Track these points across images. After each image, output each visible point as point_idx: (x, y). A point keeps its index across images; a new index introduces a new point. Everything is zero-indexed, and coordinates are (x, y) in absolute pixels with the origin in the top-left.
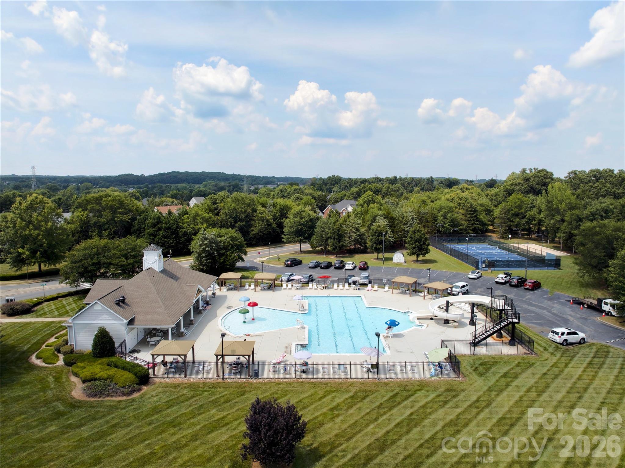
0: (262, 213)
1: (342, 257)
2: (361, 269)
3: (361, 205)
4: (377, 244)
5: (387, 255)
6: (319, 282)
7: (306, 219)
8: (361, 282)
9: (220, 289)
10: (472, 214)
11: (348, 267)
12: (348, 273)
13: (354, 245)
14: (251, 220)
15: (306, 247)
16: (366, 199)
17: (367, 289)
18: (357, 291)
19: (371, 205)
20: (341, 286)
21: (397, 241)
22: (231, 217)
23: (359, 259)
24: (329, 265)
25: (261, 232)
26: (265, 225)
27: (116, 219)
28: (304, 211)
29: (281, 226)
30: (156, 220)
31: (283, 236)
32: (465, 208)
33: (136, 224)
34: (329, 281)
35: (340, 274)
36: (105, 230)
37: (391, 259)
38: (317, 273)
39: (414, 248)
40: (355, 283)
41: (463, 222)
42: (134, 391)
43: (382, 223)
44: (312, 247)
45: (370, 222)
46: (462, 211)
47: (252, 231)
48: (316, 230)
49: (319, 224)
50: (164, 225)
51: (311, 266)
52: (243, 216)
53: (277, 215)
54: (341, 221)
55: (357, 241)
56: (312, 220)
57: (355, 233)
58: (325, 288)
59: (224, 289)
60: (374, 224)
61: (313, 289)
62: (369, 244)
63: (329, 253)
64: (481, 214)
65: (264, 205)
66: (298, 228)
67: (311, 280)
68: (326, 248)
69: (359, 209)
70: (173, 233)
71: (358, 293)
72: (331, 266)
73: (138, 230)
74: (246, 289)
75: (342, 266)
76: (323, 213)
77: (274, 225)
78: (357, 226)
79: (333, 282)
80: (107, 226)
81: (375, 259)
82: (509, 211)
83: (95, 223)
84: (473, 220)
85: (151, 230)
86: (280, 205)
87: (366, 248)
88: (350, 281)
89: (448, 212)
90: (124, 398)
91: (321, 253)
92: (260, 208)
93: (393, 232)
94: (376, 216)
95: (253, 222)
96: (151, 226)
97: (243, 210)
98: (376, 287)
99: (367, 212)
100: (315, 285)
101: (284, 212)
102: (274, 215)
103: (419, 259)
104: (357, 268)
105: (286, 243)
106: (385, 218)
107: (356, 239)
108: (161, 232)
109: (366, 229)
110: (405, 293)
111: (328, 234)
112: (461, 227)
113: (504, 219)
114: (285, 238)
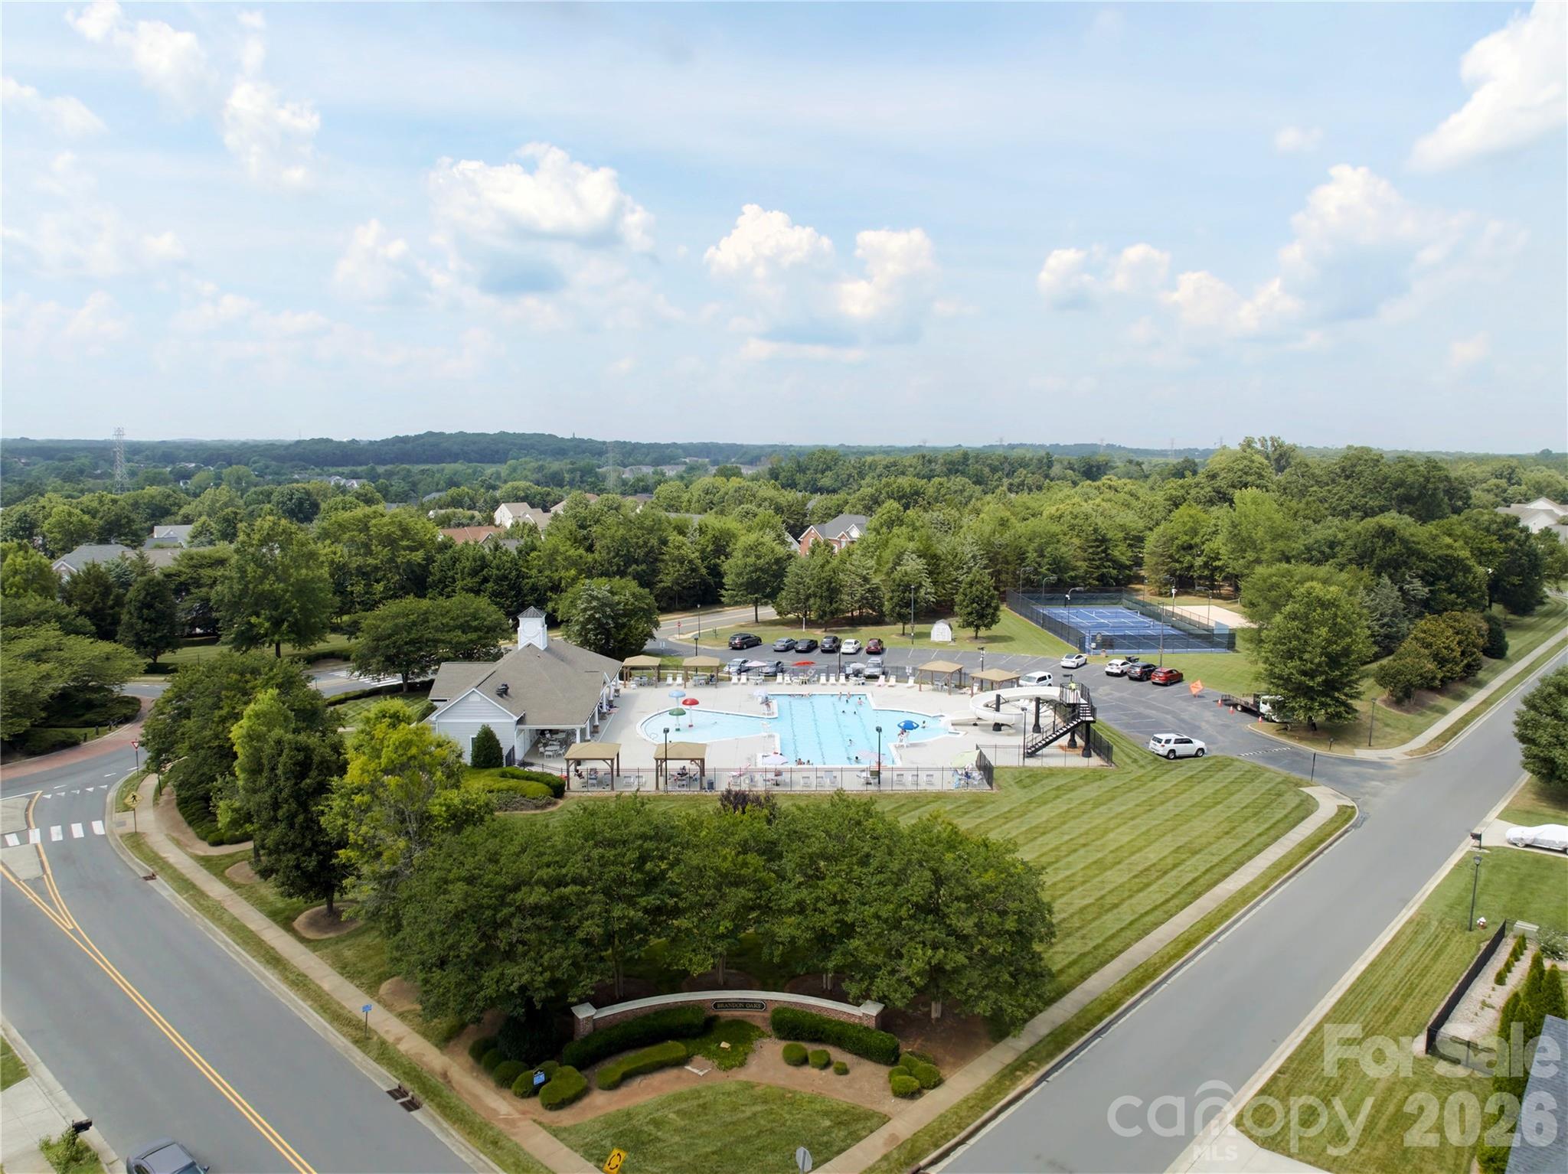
0: (679, 548)
1: (837, 632)
2: (870, 653)
3: (875, 530)
4: (901, 607)
5: (920, 628)
6: (794, 673)
7: (767, 560)
8: (868, 672)
9: (625, 685)
10: (1098, 547)
11: (844, 648)
12: (844, 658)
13: (860, 608)
14: (656, 560)
15: (768, 612)
16: (884, 517)
17: (877, 683)
18: (861, 687)
19: (896, 530)
20: (832, 679)
21: (944, 601)
22: (617, 554)
23: (868, 634)
24: (812, 646)
25: (678, 584)
26: (686, 571)
27: (399, 560)
28: (763, 544)
29: (716, 572)
30: (479, 563)
31: (723, 592)
32: (1083, 535)
33: (435, 568)
34: (811, 671)
35: (832, 660)
36: (378, 581)
37: (928, 635)
38: (789, 659)
39: (970, 614)
40: (857, 673)
41: (1079, 564)
42: (549, 804)
43: (913, 565)
44: (779, 613)
45: (890, 565)
46: (1076, 541)
47: (661, 582)
48: (786, 580)
49: (792, 568)
50: (495, 572)
51: (779, 646)
52: (640, 553)
53: (709, 549)
54: (835, 563)
55: (864, 602)
56: (778, 561)
57: (861, 586)
58: (804, 683)
59: (632, 684)
60: (898, 568)
61: (783, 684)
62: (887, 606)
63: (811, 624)
64: (1116, 546)
65: (681, 531)
66: (751, 577)
67: (779, 669)
68: (805, 615)
69: (871, 537)
70: (511, 588)
71: (861, 690)
72: (816, 647)
73: (440, 581)
74: (669, 685)
75: (834, 649)
76: (799, 542)
77: (704, 571)
78: (865, 572)
79: (819, 672)
80: (380, 574)
81: (898, 635)
82: (1173, 539)
83: (359, 568)
84: (1100, 559)
85: (469, 582)
86: (714, 529)
87: (882, 614)
88: (849, 670)
89: (1048, 543)
90: (538, 812)
91: (796, 623)
92: (674, 538)
93: (935, 583)
94: (903, 553)
95: (661, 565)
96: (469, 574)
97: (641, 542)
98: (893, 680)
99: (886, 544)
100: (787, 678)
101: (721, 546)
102: (703, 551)
103: (980, 634)
104: (864, 652)
105: (729, 605)
106: (919, 557)
107: (863, 598)
108: (490, 585)
109: (884, 577)
110: (942, 690)
111: (809, 588)
112: (1072, 574)
113: (1162, 555)
114: (725, 595)
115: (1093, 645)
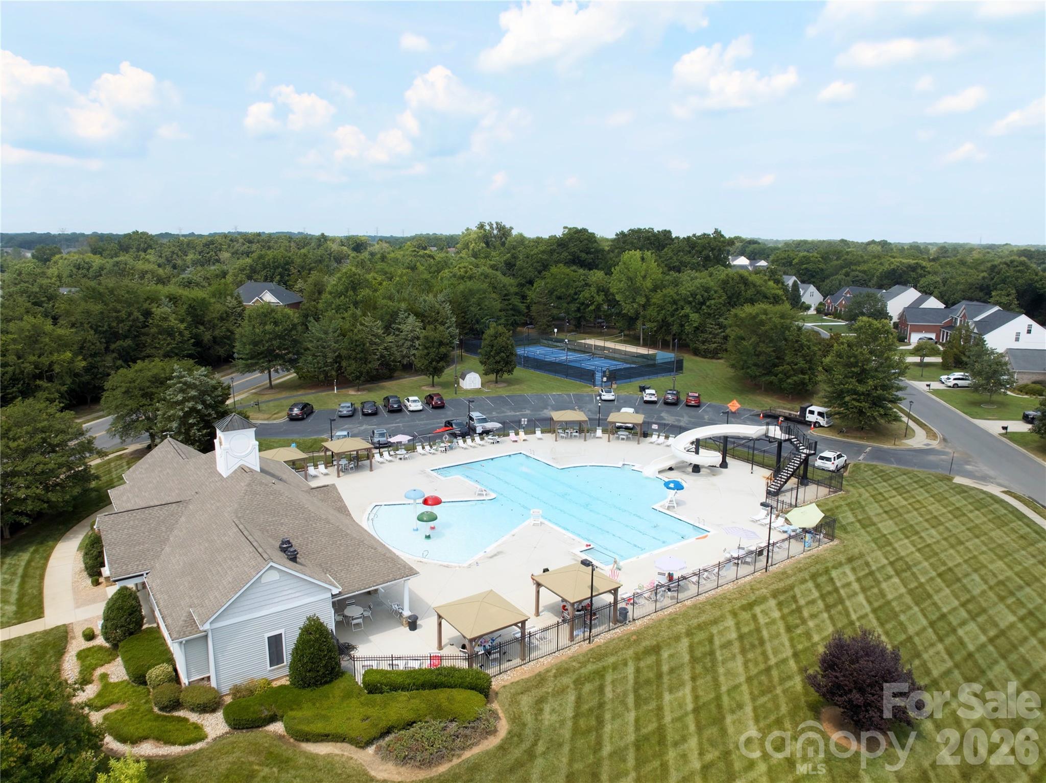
2: (435, 407)
7: (285, 325)
11: (414, 406)
17: (510, 439)
20: (469, 441)
51: (345, 413)
56: (295, 327)
61: (428, 455)
81: (429, 386)
82: (551, 292)
86: (189, 299)
98: (522, 434)
100: (428, 448)
101: (197, 315)
113: (545, 304)
115: (605, 379)
